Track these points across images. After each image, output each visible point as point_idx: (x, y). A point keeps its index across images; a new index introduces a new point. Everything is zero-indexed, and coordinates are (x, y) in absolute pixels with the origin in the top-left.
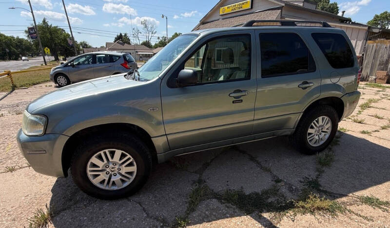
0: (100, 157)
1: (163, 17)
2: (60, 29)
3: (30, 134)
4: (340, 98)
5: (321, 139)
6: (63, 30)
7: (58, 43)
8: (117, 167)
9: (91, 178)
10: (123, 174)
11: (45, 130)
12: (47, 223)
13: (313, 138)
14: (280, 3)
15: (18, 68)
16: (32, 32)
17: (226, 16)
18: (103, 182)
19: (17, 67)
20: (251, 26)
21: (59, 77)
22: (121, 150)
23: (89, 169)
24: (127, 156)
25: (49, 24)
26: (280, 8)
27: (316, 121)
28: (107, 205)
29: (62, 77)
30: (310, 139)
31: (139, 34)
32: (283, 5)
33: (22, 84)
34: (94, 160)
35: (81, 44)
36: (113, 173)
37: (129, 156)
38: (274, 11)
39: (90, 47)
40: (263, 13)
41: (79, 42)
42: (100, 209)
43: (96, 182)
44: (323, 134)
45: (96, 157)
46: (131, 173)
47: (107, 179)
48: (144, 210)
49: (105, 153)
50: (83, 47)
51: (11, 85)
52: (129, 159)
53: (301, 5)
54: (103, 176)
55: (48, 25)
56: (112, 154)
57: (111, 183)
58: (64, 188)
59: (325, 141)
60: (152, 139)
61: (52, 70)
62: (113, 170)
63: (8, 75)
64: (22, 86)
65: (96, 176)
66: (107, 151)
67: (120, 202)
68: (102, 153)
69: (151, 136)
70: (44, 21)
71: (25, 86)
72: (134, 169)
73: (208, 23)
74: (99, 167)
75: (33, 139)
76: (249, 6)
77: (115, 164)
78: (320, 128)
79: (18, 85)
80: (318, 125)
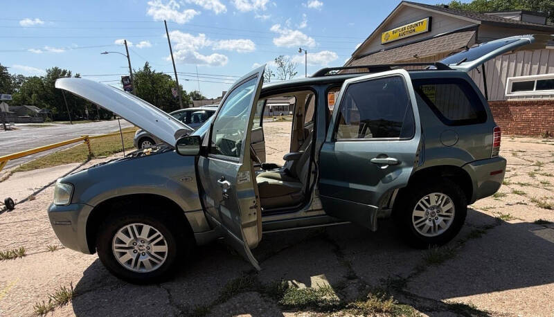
0: (126, 232)
1: (300, 51)
2: (166, 75)
3: (59, 204)
4: (461, 168)
5: (439, 226)
6: (170, 77)
7: (162, 95)
8: (146, 245)
9: (117, 256)
10: (153, 254)
11: (71, 199)
12: (67, 301)
13: (423, 223)
14: (473, 21)
15: (107, 131)
16: (126, 82)
17: (390, 46)
18: (130, 262)
19: (107, 129)
20: (323, 75)
21: (144, 143)
22: (150, 225)
23: (115, 245)
24: (156, 232)
25: (152, 71)
26: (476, 28)
27: (426, 200)
28: (133, 290)
29: (147, 142)
30: (418, 226)
31: (271, 77)
32: (480, 23)
33: (101, 152)
34: (120, 235)
35: (192, 94)
36: (141, 252)
37: (158, 233)
38: (464, 34)
39: (203, 99)
40: (447, 37)
41: (188, 93)
42: (125, 293)
43: (123, 260)
44: (441, 219)
45: (122, 232)
46: (162, 254)
47: (134, 259)
48: (170, 297)
49: (132, 228)
50: (194, 99)
51: (88, 153)
52: (159, 236)
53: (518, 19)
54: (130, 255)
55: (150, 71)
56: (140, 229)
57: (139, 264)
58: (98, 270)
59: (445, 230)
60: (186, 214)
61: (136, 133)
62: (141, 248)
63: (86, 140)
64: (100, 155)
65: (123, 254)
66: (134, 225)
67: (149, 288)
68: (128, 227)
69: (185, 210)
70: (146, 67)
71: (104, 155)
72: (164, 248)
73: (364, 56)
74: (125, 244)
75: (60, 208)
76: (425, 28)
77: (143, 241)
78: (435, 210)
79: (96, 153)
80: (429, 206)
